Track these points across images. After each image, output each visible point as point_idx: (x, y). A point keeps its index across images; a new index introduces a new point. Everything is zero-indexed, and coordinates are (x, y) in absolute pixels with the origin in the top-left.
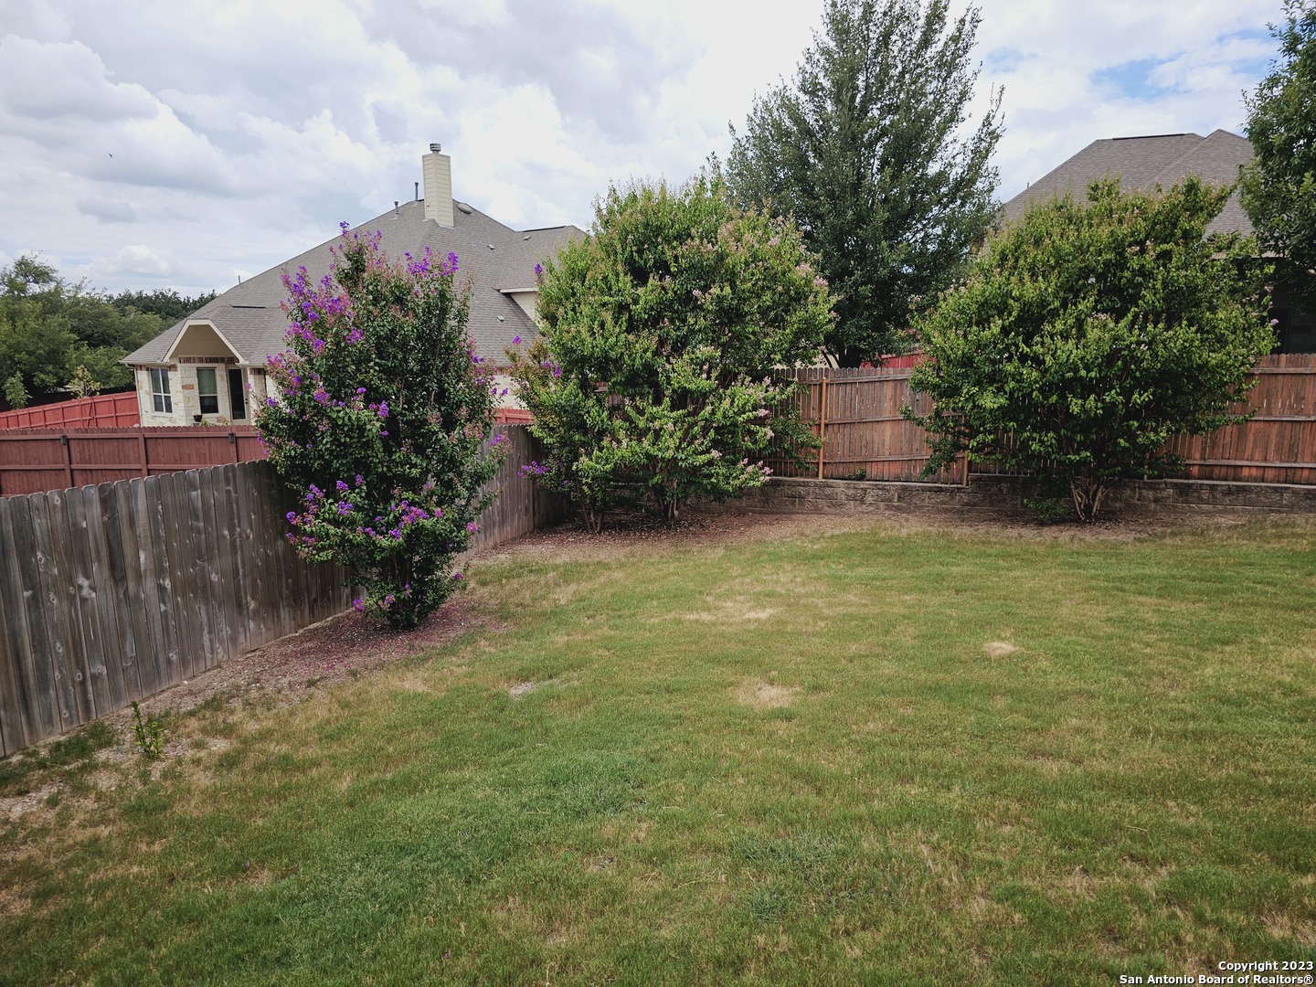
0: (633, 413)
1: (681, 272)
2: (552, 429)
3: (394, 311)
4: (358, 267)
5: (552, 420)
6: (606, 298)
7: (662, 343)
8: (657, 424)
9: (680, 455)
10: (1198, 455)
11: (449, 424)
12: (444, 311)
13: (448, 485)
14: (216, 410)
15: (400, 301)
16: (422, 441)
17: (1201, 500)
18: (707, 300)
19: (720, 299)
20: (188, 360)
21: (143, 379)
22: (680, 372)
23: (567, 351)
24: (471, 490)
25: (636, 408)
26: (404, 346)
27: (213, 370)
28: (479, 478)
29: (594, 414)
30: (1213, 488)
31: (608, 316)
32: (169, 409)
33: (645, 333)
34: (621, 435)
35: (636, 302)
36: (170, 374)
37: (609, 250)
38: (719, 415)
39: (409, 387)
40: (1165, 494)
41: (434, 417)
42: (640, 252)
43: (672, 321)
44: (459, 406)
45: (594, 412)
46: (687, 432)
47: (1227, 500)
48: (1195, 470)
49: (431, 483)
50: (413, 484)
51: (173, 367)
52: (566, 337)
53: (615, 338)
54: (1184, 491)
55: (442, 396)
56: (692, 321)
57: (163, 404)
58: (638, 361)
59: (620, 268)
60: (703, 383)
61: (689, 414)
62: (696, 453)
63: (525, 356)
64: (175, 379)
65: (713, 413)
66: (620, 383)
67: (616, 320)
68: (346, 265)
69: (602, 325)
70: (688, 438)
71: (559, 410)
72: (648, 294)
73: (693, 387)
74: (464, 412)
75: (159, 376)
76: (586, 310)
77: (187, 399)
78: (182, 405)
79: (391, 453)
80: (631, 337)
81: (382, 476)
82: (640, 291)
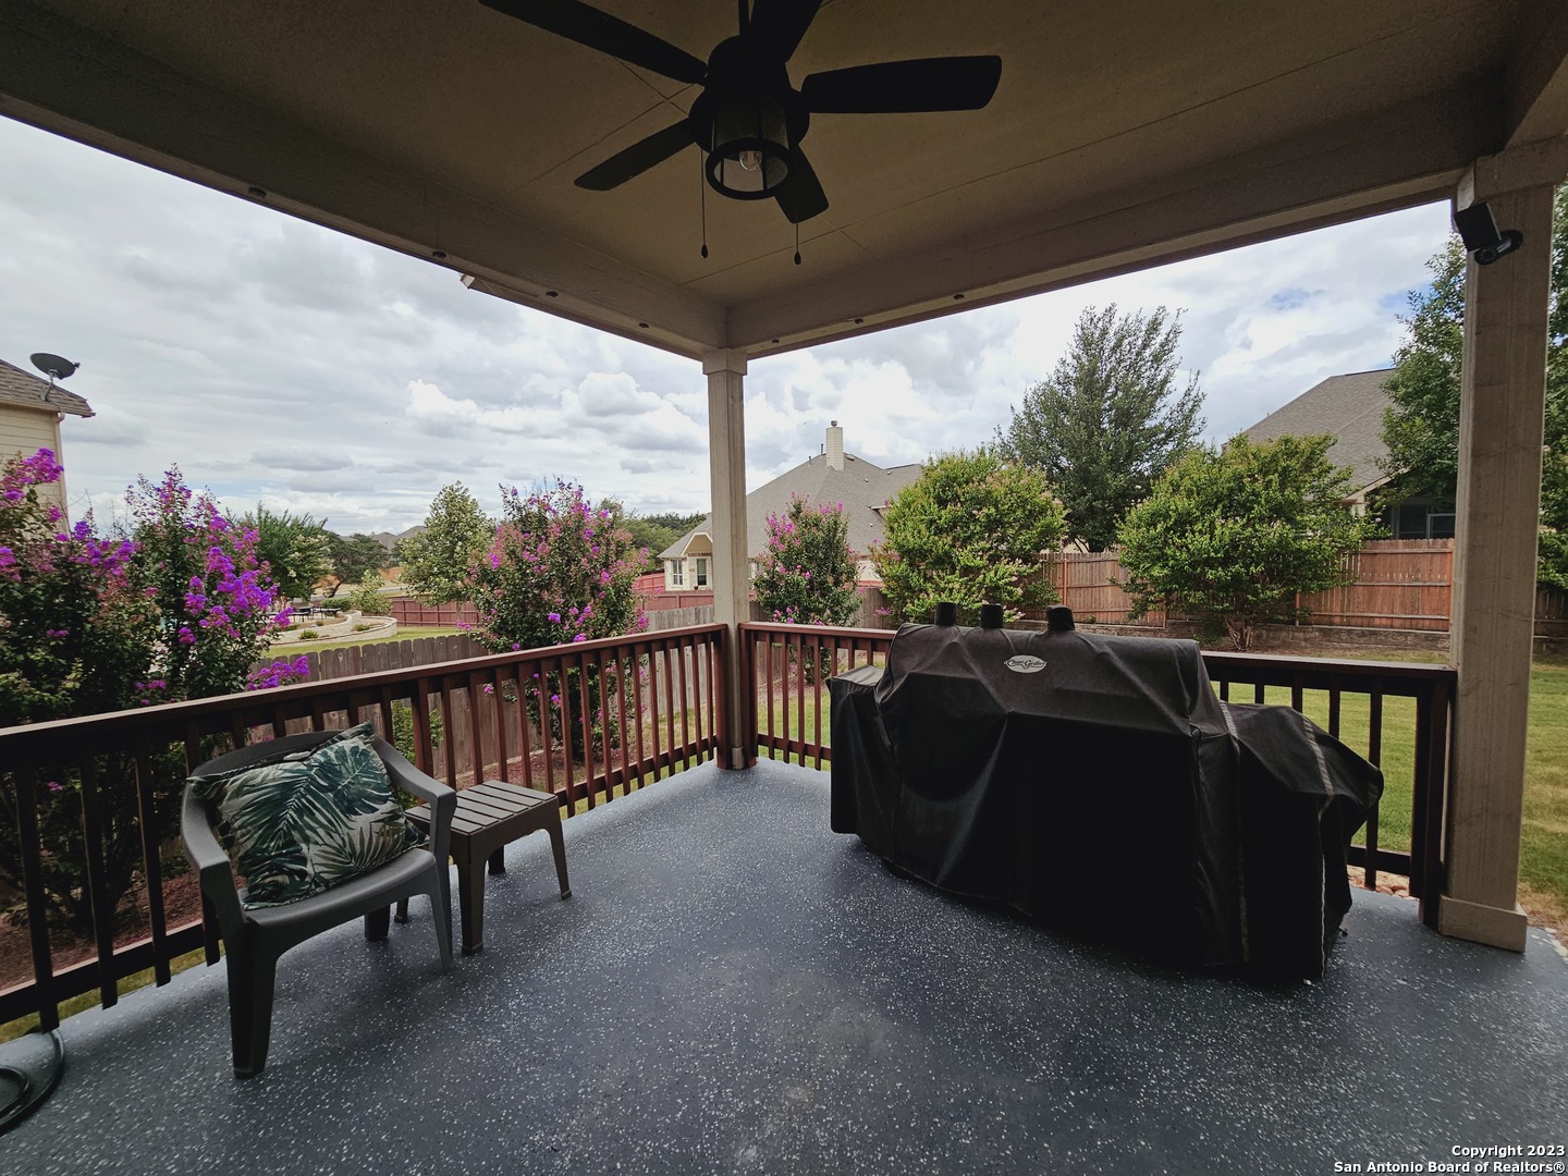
0: (937, 579)
1: (966, 501)
2: (893, 589)
3: (814, 530)
4: (799, 511)
5: (893, 584)
6: (923, 517)
7: (954, 539)
8: (951, 586)
9: (964, 603)
10: (1339, 610)
11: (837, 583)
12: (836, 529)
13: (837, 613)
14: (705, 584)
15: (816, 525)
16: (825, 591)
17: (1341, 641)
18: (981, 515)
19: (988, 516)
20: (693, 555)
21: (668, 566)
22: (964, 556)
23: (900, 547)
24: (847, 615)
25: (939, 576)
26: (817, 547)
27: (705, 560)
28: (850, 610)
29: (915, 580)
30: (1350, 632)
31: (923, 527)
32: (681, 583)
33: (945, 535)
34: (930, 590)
35: (940, 519)
36: (683, 563)
37: (926, 491)
38: (987, 581)
39: (818, 565)
40: (1312, 635)
41: (830, 580)
42: (944, 491)
43: (962, 528)
44: (841, 574)
45: (915, 579)
46: (969, 590)
47: (1362, 640)
48: (1337, 620)
49: (828, 612)
50: (820, 612)
51: (685, 559)
52: (899, 539)
53: (927, 538)
54: (1326, 633)
55: (834, 570)
56: (972, 528)
57: (678, 580)
58: (940, 551)
59: (931, 500)
60: (978, 562)
61: (970, 580)
62: (974, 602)
63: (879, 550)
64: (686, 566)
65: (984, 580)
66: (930, 563)
67: (928, 529)
68: (794, 510)
69: (919, 532)
70: (969, 593)
71: (897, 578)
72: (946, 514)
73: (972, 564)
74: (844, 577)
75: (677, 566)
76: (910, 524)
77: (691, 577)
78: (688, 581)
79: (810, 597)
80: (936, 538)
81: (806, 608)
82: (943, 512)
